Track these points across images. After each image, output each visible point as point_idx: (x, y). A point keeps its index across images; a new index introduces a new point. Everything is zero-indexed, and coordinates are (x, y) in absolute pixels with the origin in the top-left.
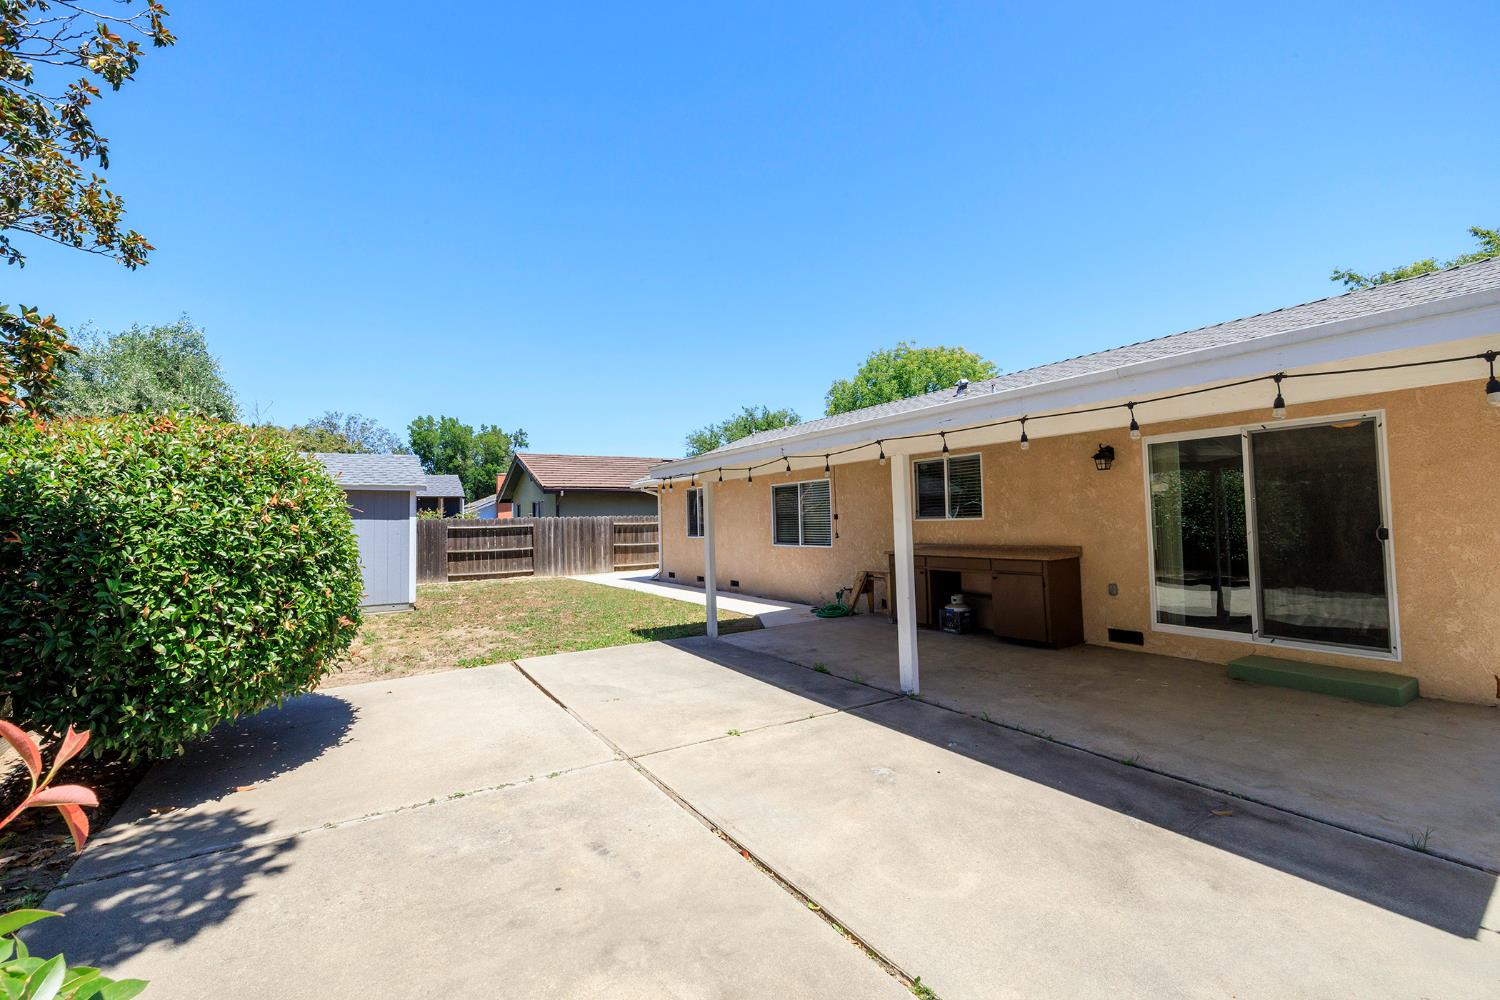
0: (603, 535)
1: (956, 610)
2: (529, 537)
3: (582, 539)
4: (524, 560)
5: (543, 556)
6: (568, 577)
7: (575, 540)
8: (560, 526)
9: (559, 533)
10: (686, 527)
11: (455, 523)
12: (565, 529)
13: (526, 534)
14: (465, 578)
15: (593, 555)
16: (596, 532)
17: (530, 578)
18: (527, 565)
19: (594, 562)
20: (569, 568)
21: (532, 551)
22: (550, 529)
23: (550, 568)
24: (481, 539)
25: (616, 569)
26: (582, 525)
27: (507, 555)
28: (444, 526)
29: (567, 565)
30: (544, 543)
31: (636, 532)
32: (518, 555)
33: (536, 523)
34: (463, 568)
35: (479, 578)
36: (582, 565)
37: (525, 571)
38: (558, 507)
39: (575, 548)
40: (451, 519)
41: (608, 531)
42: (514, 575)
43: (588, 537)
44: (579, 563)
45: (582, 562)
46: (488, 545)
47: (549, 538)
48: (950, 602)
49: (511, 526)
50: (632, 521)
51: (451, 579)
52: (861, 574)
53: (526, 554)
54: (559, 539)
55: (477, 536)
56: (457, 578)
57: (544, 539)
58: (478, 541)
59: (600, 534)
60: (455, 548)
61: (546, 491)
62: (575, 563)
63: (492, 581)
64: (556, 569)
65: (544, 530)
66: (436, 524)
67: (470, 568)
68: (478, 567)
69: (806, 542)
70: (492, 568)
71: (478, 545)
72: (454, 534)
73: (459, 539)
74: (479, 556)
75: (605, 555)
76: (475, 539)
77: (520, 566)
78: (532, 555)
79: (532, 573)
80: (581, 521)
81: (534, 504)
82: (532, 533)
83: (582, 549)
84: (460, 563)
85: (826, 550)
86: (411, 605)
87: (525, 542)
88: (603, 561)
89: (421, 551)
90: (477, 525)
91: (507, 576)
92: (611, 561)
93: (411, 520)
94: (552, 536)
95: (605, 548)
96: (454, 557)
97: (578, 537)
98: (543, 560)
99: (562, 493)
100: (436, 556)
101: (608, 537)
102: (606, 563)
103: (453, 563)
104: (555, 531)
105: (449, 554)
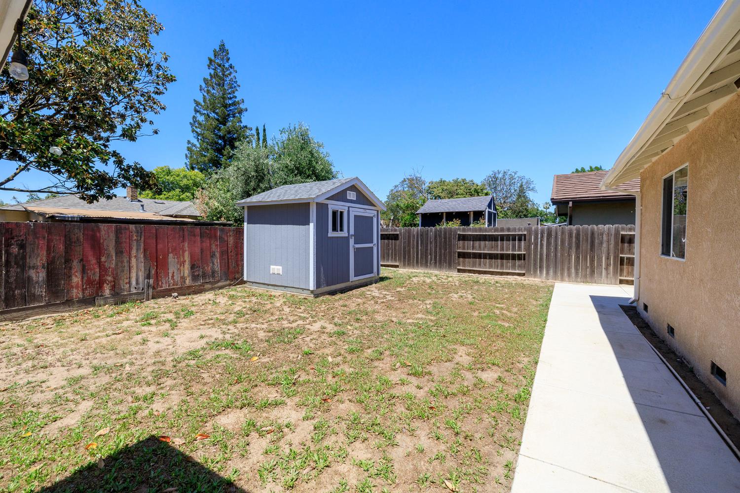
0: (605, 245)
2: (523, 242)
3: (578, 246)
4: (518, 263)
5: (535, 261)
6: (557, 283)
7: (570, 248)
8: (553, 234)
9: (552, 242)
10: (660, 238)
11: (464, 230)
12: (559, 236)
13: (520, 240)
14: (470, 271)
16: (597, 241)
17: (519, 278)
18: (520, 267)
19: (592, 272)
20: (562, 274)
21: (524, 255)
22: (542, 237)
23: (541, 271)
25: (621, 282)
26: (578, 234)
27: (502, 257)
28: (456, 231)
29: (559, 270)
30: (536, 249)
32: (514, 257)
33: (529, 231)
34: (468, 264)
35: (479, 272)
36: (577, 273)
37: (517, 271)
39: (569, 255)
40: (462, 227)
41: (612, 242)
42: (508, 274)
43: (585, 246)
44: (573, 270)
45: (577, 270)
46: (485, 248)
47: (542, 245)
49: (507, 233)
51: (459, 271)
53: (520, 257)
54: (553, 246)
55: (480, 240)
56: (464, 271)
57: (536, 245)
59: (601, 243)
60: (464, 249)
62: (569, 270)
63: (490, 277)
64: (547, 273)
65: (537, 237)
66: (451, 230)
67: (474, 265)
68: (480, 264)
70: (491, 266)
71: (480, 247)
72: (463, 238)
73: (466, 242)
74: (479, 256)
75: (608, 265)
76: (478, 242)
77: (514, 267)
78: (525, 259)
79: (524, 275)
82: (525, 240)
83: (577, 258)
84: (467, 260)
86: (312, 292)
87: (520, 247)
88: (604, 271)
89: (440, 249)
90: (480, 232)
91: (502, 274)
92: (615, 272)
93: (312, 225)
94: (545, 243)
95: (608, 258)
96: (463, 255)
97: (574, 245)
98: (535, 264)
99: (571, 204)
100: (450, 253)
101: (612, 246)
102: (608, 274)
103: (461, 259)
104: (548, 239)
105: (459, 253)
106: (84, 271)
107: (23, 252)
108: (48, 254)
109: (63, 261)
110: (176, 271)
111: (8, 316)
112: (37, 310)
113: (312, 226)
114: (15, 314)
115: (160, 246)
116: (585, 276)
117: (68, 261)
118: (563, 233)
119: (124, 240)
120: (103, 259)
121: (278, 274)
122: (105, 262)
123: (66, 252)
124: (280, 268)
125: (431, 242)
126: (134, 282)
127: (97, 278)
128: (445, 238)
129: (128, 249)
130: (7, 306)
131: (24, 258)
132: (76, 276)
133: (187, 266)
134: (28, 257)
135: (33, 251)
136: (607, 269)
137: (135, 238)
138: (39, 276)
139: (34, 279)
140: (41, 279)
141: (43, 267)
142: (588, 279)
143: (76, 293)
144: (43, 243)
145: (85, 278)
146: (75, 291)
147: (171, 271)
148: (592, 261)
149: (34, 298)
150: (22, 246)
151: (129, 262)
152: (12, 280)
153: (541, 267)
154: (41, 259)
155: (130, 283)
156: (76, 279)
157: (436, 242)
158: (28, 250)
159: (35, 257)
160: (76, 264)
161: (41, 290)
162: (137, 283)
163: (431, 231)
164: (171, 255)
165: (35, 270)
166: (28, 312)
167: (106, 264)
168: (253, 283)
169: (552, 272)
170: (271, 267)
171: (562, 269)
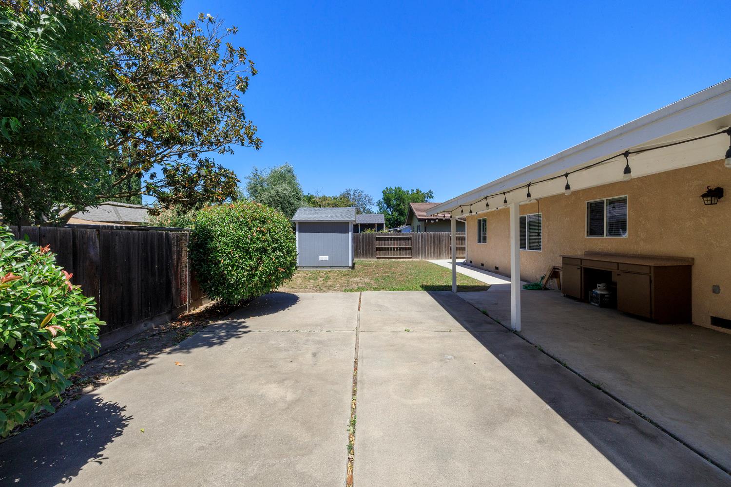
0: (444, 242)
1: (599, 292)
2: (410, 241)
3: (434, 242)
4: (408, 251)
5: (416, 250)
6: (427, 260)
7: (431, 243)
8: (424, 236)
9: (423, 240)
10: (477, 238)
11: (379, 235)
12: (426, 237)
13: (409, 240)
14: (383, 258)
15: (440, 251)
16: (441, 240)
17: (410, 260)
18: (409, 254)
19: (440, 254)
20: (428, 256)
21: (411, 247)
22: (419, 238)
23: (419, 256)
24: (390, 241)
26: (434, 237)
27: (401, 249)
28: (375, 235)
29: (426, 254)
30: (416, 244)
31: (462, 240)
32: (406, 249)
33: (413, 235)
34: (382, 254)
35: (389, 258)
36: (434, 255)
37: (408, 256)
38: (425, 228)
39: (431, 247)
40: (378, 233)
41: (446, 240)
42: (403, 258)
43: (437, 242)
44: (432, 254)
45: (434, 253)
46: (392, 244)
47: (419, 242)
48: (596, 288)
49: (402, 236)
50: (460, 235)
51: (378, 258)
52: (551, 267)
53: (409, 249)
54: (423, 243)
55: (388, 240)
56: (380, 258)
57: (416, 242)
58: (388, 243)
59: (443, 240)
60: (379, 245)
61: (420, 220)
62: (430, 254)
63: (394, 260)
64: (422, 256)
65: (416, 238)
66: (372, 235)
67: (385, 254)
68: (388, 254)
69: (530, 248)
70: (394, 255)
72: (379, 239)
73: (381, 241)
74: (388, 249)
75: (446, 250)
77: (406, 254)
78: (411, 250)
79: (411, 258)
80: (434, 234)
81: (418, 226)
82: (411, 240)
83: (434, 248)
84: (381, 252)
85: (539, 253)
86: (350, 267)
87: (408, 243)
89: (366, 246)
90: (388, 235)
91: (400, 258)
92: (448, 254)
93: (350, 234)
94: (420, 241)
95: (445, 248)
96: (379, 249)
97: (432, 242)
98: (416, 252)
99: (427, 221)
100: (372, 248)
101: (447, 242)
102: (445, 255)
103: (378, 251)
104: (421, 239)
105: (377, 248)
116: (437, 256)
118: (428, 236)
121: (325, 260)
124: (327, 257)
125: (360, 242)
128: (369, 240)
136: (445, 252)
142: (439, 257)
148: (440, 249)
153: (419, 253)
157: (363, 242)
163: (360, 235)
168: (303, 267)
169: (423, 256)
170: (320, 257)
171: (428, 254)
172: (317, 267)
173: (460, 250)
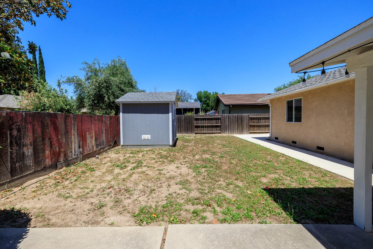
0: (245, 121)
2: (219, 121)
3: (238, 121)
4: (218, 128)
5: (224, 127)
6: (232, 135)
7: (235, 122)
8: (230, 117)
9: (230, 120)
10: (286, 117)
11: (197, 116)
12: (232, 118)
13: (218, 120)
14: (200, 133)
15: (242, 128)
16: (243, 119)
17: (220, 134)
18: (219, 130)
19: (242, 130)
20: (233, 132)
21: (220, 125)
22: (226, 118)
23: (226, 132)
24: (204, 121)
25: (250, 133)
27: (212, 127)
28: (193, 117)
29: (232, 130)
30: (224, 123)
31: (258, 120)
32: (216, 127)
33: (222, 116)
34: (199, 130)
35: (204, 133)
36: (238, 131)
37: (218, 132)
38: (230, 111)
39: (235, 125)
40: (196, 115)
41: (247, 120)
42: (214, 133)
43: (240, 121)
44: (236, 130)
45: (237, 130)
46: (206, 123)
47: (226, 121)
49: (214, 117)
50: (257, 116)
51: (196, 133)
54: (230, 122)
55: (203, 120)
57: (224, 121)
59: (244, 120)
60: (197, 124)
61: (226, 105)
62: (235, 130)
63: (208, 135)
64: (228, 132)
65: (224, 119)
66: (191, 116)
67: (201, 131)
68: (204, 130)
70: (208, 131)
71: (203, 123)
72: (197, 119)
73: (198, 121)
74: (203, 127)
75: (246, 127)
76: (202, 121)
77: (216, 130)
78: (220, 127)
79: (220, 133)
80: (237, 116)
81: (223, 110)
82: (220, 120)
83: (238, 125)
86: (171, 146)
88: (245, 130)
89: (187, 124)
90: (203, 117)
91: (212, 133)
92: (248, 130)
94: (227, 121)
95: (246, 125)
96: (197, 127)
97: (236, 120)
98: (224, 129)
99: (231, 106)
100: (191, 126)
103: (196, 129)
104: (228, 119)
105: (195, 126)
106: (51, 146)
107: (20, 135)
108: (34, 135)
109: (41, 139)
110: (90, 143)
111: (12, 184)
112: (29, 177)
113: (170, 114)
114: (17, 182)
115: (83, 127)
116: (240, 132)
117: (43, 139)
118: (233, 116)
119: (68, 124)
120: (59, 137)
121: (147, 139)
122: (60, 139)
123: (42, 133)
124: (150, 136)
125: (183, 122)
126: (73, 151)
127: (57, 150)
128: (189, 120)
129: (70, 130)
130: (12, 176)
131: (20, 139)
132: (47, 150)
133: (94, 139)
134: (22, 138)
135: (25, 133)
137: (73, 122)
138: (28, 151)
139: (26, 154)
140: (30, 154)
141: (31, 145)
143: (48, 162)
144: (30, 127)
145: (52, 151)
146: (47, 160)
147: (88, 143)
148: (242, 126)
149: (27, 168)
150: (19, 130)
151: (71, 138)
152: (14, 156)
153: (226, 130)
154: (30, 139)
155: (71, 152)
156: (47, 152)
157: (185, 122)
158: (22, 133)
159: (26, 138)
160: (47, 141)
161: (30, 162)
162: (75, 152)
163: (183, 117)
164: (87, 133)
165: (26, 147)
166: (24, 179)
167: (61, 140)
168: (128, 146)
169: (230, 131)
170: (143, 136)
171: (233, 130)
172: (140, 146)
173: (257, 127)
